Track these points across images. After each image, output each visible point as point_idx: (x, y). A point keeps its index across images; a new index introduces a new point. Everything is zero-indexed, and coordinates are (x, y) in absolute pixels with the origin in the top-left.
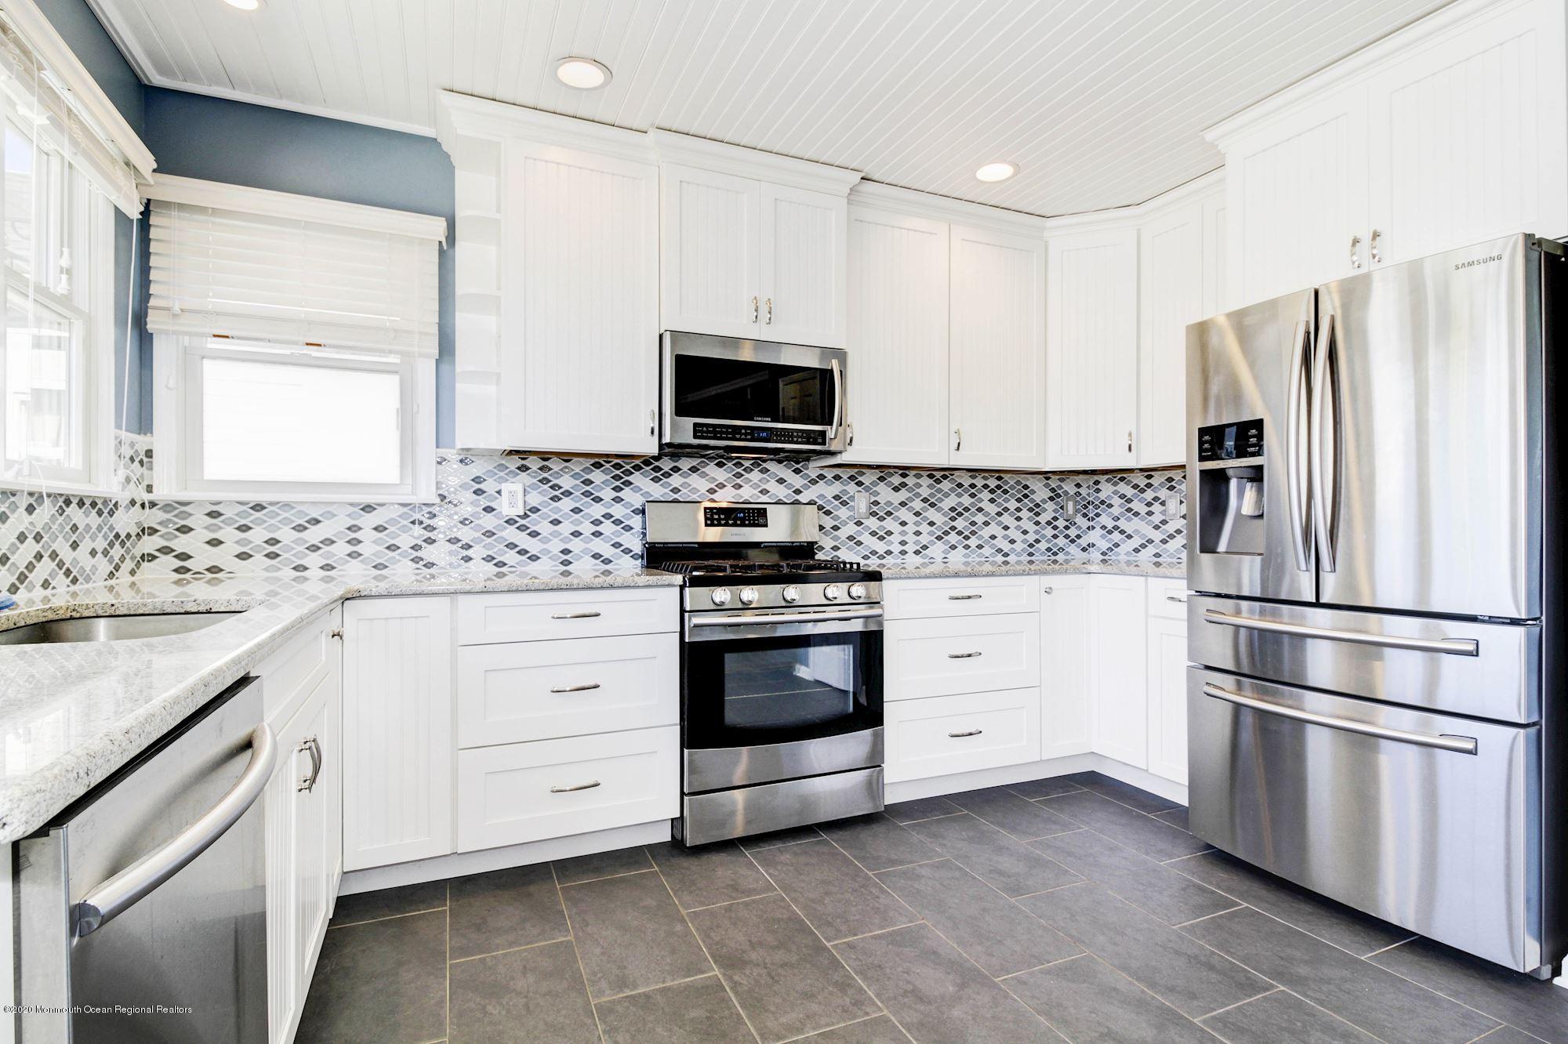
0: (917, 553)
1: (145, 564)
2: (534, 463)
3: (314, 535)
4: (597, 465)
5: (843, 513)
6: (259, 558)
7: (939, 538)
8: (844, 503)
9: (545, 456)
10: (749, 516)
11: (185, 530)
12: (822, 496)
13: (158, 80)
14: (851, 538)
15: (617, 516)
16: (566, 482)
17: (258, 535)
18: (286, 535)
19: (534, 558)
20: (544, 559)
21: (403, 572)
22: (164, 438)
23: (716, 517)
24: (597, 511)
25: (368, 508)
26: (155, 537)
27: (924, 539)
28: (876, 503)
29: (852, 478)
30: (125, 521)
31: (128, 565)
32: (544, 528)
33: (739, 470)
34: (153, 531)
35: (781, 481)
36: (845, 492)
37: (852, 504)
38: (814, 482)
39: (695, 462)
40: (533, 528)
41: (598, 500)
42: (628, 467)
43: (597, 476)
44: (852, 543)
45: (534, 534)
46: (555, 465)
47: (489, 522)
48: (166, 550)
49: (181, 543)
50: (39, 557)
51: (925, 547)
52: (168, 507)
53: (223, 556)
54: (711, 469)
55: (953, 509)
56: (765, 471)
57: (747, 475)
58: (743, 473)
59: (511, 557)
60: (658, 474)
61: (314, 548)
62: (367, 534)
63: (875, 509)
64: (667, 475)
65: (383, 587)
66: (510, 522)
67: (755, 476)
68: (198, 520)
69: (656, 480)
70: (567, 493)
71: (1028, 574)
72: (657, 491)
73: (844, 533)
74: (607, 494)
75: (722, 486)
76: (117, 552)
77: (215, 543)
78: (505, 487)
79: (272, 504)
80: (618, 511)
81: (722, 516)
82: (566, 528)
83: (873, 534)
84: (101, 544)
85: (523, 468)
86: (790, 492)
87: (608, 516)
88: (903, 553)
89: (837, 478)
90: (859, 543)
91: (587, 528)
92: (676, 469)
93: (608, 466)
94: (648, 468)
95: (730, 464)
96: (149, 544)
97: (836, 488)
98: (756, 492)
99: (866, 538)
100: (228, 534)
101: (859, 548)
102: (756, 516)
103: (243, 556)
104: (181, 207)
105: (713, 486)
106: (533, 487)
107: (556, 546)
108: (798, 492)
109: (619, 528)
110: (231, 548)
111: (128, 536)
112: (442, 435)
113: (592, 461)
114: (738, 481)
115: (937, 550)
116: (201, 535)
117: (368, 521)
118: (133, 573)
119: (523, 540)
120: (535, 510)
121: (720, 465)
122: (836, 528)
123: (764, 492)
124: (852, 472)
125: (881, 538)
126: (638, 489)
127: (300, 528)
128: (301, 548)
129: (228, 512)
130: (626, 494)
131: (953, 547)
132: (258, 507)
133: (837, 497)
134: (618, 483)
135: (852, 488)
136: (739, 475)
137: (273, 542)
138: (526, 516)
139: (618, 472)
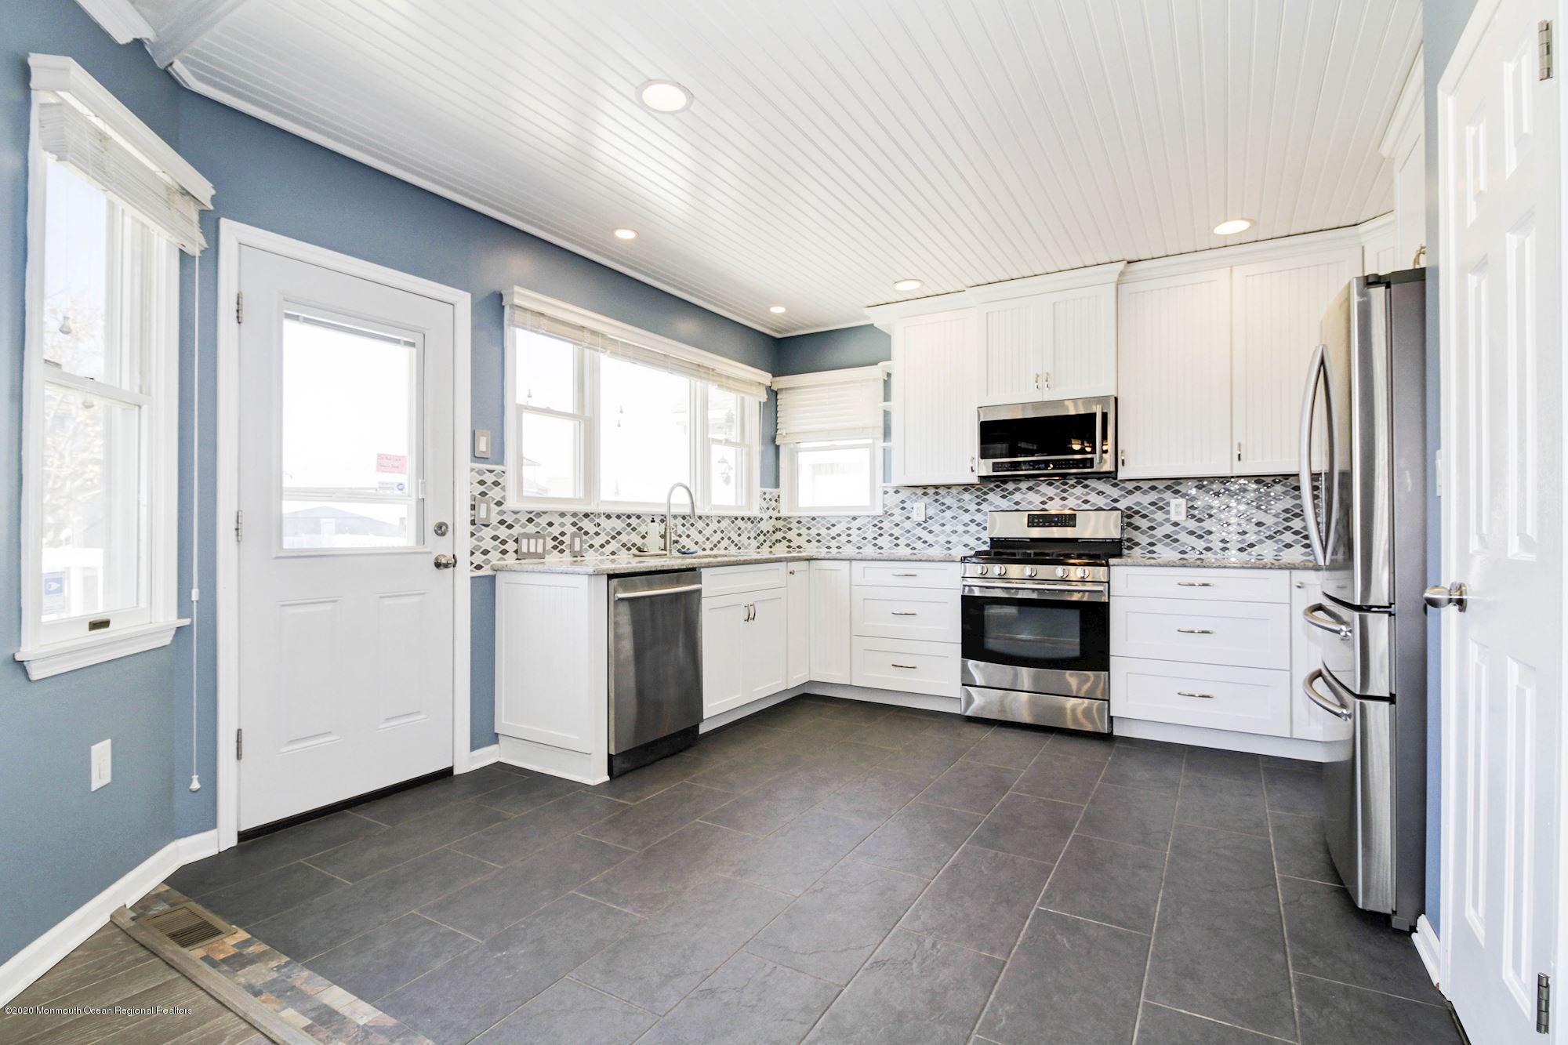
0: (1241, 550)
1: (777, 544)
2: (931, 491)
3: (834, 531)
4: (966, 490)
5: (1159, 516)
6: (814, 542)
7: (1270, 537)
8: (1161, 508)
9: (936, 487)
10: (1062, 520)
11: (790, 529)
12: (1138, 504)
13: (778, 336)
14: (1167, 536)
15: (978, 521)
16: (948, 501)
17: (814, 531)
18: (823, 532)
19: (931, 545)
20: (936, 546)
21: (869, 550)
22: (783, 490)
23: (1036, 521)
24: (967, 517)
25: (854, 518)
26: (781, 532)
27: (1251, 538)
28: (1192, 507)
29: (1168, 488)
30: (766, 526)
31: (768, 543)
32: (936, 528)
33: (1065, 487)
34: (780, 530)
35: (1100, 493)
36: (1162, 499)
37: (1167, 508)
38: (1130, 492)
39: (1031, 483)
40: (930, 528)
41: (967, 511)
42: (985, 490)
43: (966, 496)
44: (1168, 540)
45: (931, 532)
46: (942, 491)
47: (908, 525)
48: (784, 538)
49: (789, 535)
50: (722, 539)
51: (1252, 545)
52: (785, 520)
53: (802, 541)
54: (1044, 488)
55: (1286, 511)
56: (1086, 486)
57: (1071, 491)
58: (1068, 489)
59: (919, 545)
60: (1005, 493)
61: (833, 538)
62: (854, 531)
63: (1192, 512)
64: (1011, 493)
65: (859, 556)
66: (919, 525)
67: (1079, 490)
68: (794, 525)
69: (1004, 497)
70: (949, 508)
71: (1270, 568)
72: (1005, 504)
73: (1159, 532)
74: (973, 507)
75: (1051, 499)
76: (762, 538)
77: (799, 535)
78: (916, 505)
79: (818, 517)
80: (979, 517)
81: (1041, 520)
82: (948, 528)
83: (1192, 533)
84: (753, 535)
85: (925, 494)
86: (1109, 501)
87: (972, 521)
88: (1224, 549)
89: (1153, 488)
90: (1176, 541)
91: (960, 528)
92: (1017, 489)
93: (973, 489)
94: (999, 490)
95: (1058, 484)
96: (779, 535)
97: (1153, 496)
98: (1079, 502)
99: (1183, 537)
100: (803, 531)
101: (1175, 544)
102: (1068, 520)
103: (809, 541)
104: (786, 389)
105: (1044, 499)
106: (930, 504)
107: (943, 539)
108: (1115, 501)
109: (980, 528)
110: (805, 537)
111: (768, 532)
112: (886, 478)
113: (963, 487)
114: (1065, 495)
115: (1268, 550)
116: (795, 531)
117: (855, 524)
118: (771, 547)
119: (925, 535)
120: (931, 518)
121: (1050, 484)
122: (1152, 528)
123: (1085, 502)
124: (1169, 483)
125: (1200, 537)
126: (991, 504)
127: (828, 528)
128: (829, 538)
129: (804, 521)
130: (985, 507)
131: (1288, 546)
132: (814, 519)
133: (1153, 504)
134: (979, 500)
135: (1168, 495)
136: (1064, 491)
137: (819, 535)
138: (925, 522)
139: (979, 493)
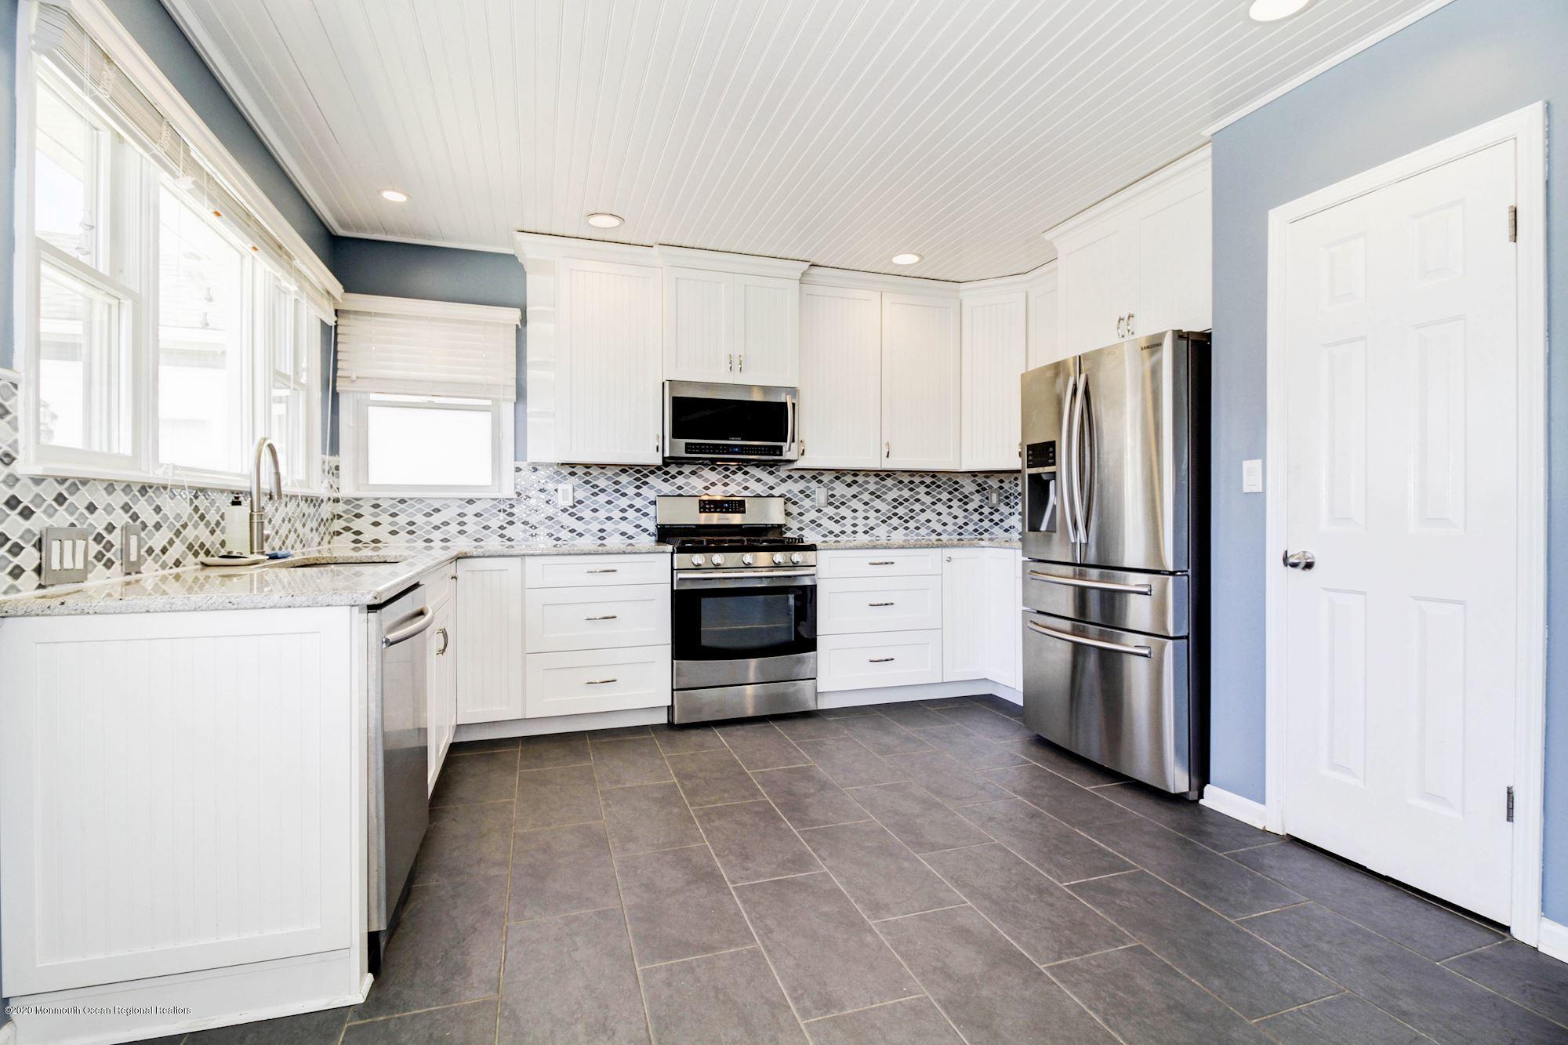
0: (866, 532)
1: (335, 538)
2: (580, 471)
3: (437, 519)
4: (624, 471)
5: (807, 503)
6: (403, 534)
7: (884, 522)
8: (808, 496)
9: (587, 466)
10: (732, 506)
11: (359, 516)
12: (789, 491)
13: (341, 232)
14: (813, 522)
15: (638, 506)
16: (602, 483)
17: (402, 519)
18: (420, 519)
19: (580, 535)
20: (587, 536)
21: (493, 543)
22: (345, 459)
23: (707, 506)
24: (624, 502)
25: (470, 502)
26: (341, 521)
27: (872, 522)
28: (833, 496)
29: (814, 477)
30: (326, 510)
31: (327, 538)
32: (587, 514)
33: (728, 473)
34: (340, 517)
35: (759, 480)
36: (808, 488)
37: (813, 496)
38: (783, 481)
39: (694, 468)
40: (579, 515)
41: (624, 495)
42: (645, 472)
43: (624, 479)
44: (813, 525)
45: (580, 519)
46: (595, 472)
47: (550, 511)
48: (347, 529)
49: (356, 525)
51: (872, 528)
52: (348, 502)
53: (381, 533)
54: (706, 473)
55: (895, 500)
56: (746, 473)
57: (733, 477)
58: (730, 475)
59: (564, 534)
60: (667, 477)
61: (436, 528)
62: (470, 519)
63: (832, 500)
64: (673, 477)
65: (479, 552)
66: (564, 510)
67: (739, 476)
68: (366, 510)
69: (666, 480)
70: (603, 491)
71: (932, 547)
72: (667, 488)
73: (807, 518)
74: (631, 491)
75: (714, 484)
76: (322, 529)
77: (376, 524)
78: (560, 487)
79: (411, 499)
80: (638, 503)
81: (712, 506)
82: (602, 514)
83: (831, 518)
84: (315, 525)
85: (573, 474)
86: (766, 488)
87: (631, 506)
88: (855, 532)
89: (802, 477)
90: (820, 525)
91: (617, 515)
92: (680, 473)
93: (631, 471)
94: (660, 473)
95: (720, 469)
96: (338, 525)
97: (802, 485)
98: (740, 488)
99: (825, 522)
100: (384, 518)
101: (819, 529)
102: (738, 506)
103: (394, 533)
104: (356, 313)
105: (707, 484)
106: (579, 486)
107: (595, 527)
108: (772, 488)
109: (639, 514)
110: (386, 528)
111: (327, 520)
112: (519, 451)
113: (621, 468)
114: (727, 481)
115: (882, 531)
116: (368, 519)
117: (471, 510)
118: (329, 542)
119: (572, 523)
120: (580, 502)
121: (713, 469)
122: (801, 514)
123: (746, 488)
124: (814, 473)
125: (837, 522)
126: (652, 488)
127: (428, 515)
128: (429, 528)
129: (385, 505)
130: (644, 490)
131: (895, 528)
132: (402, 501)
133: (802, 492)
134: (638, 483)
135: (814, 484)
136: (726, 477)
137: (412, 523)
138: (574, 506)
139: (638, 476)
